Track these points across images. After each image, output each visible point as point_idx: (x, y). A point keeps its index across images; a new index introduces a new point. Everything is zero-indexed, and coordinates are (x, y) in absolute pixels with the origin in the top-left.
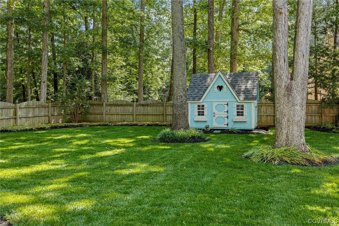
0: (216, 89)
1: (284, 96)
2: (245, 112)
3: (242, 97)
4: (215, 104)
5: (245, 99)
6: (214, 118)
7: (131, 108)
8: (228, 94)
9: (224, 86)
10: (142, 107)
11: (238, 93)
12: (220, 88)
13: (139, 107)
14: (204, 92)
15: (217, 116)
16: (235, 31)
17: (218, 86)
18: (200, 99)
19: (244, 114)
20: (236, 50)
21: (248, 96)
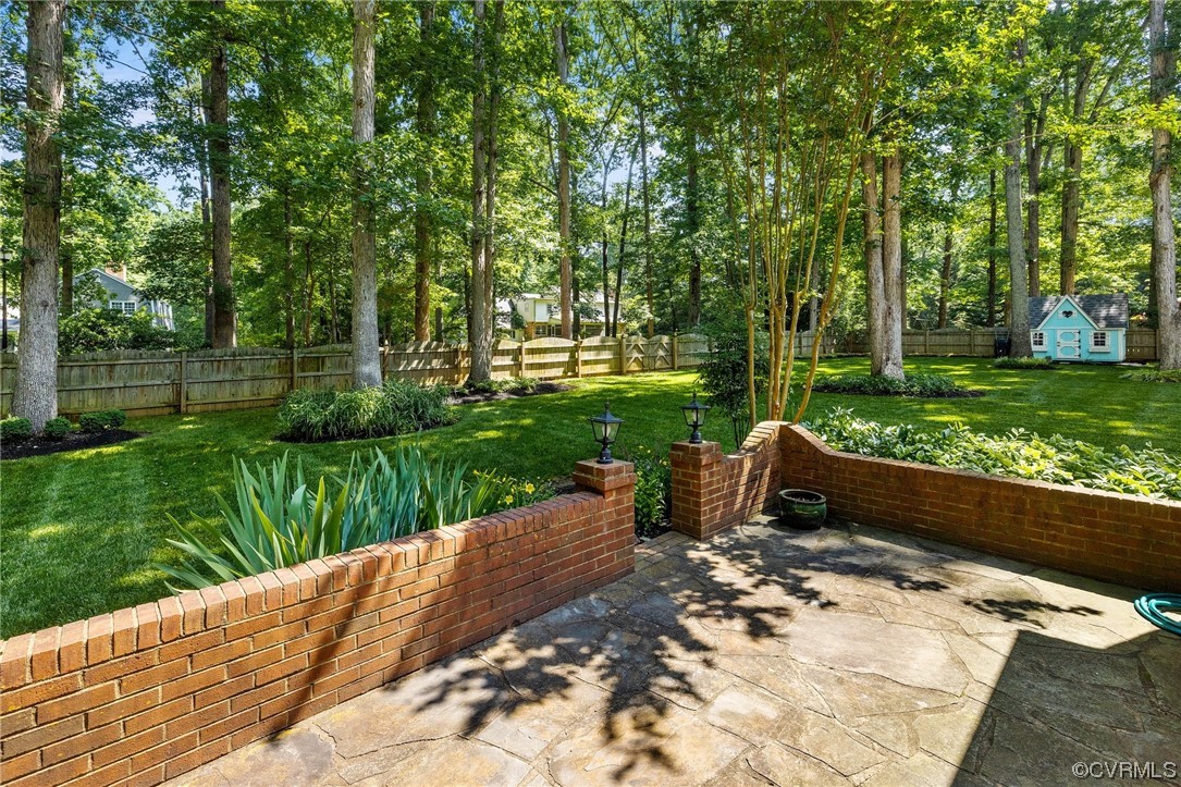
0: (1061, 316)
1: (1171, 323)
2: (1108, 341)
3: (1102, 324)
4: (1059, 333)
5: (1107, 326)
6: (1059, 348)
7: (922, 338)
8: (1080, 321)
9: (1074, 311)
10: (938, 337)
11: (1096, 320)
12: (1068, 314)
13: (933, 337)
14: (1043, 320)
15: (1062, 346)
16: (1069, 225)
17: (1065, 312)
18: (1037, 327)
19: (1106, 343)
20: (1073, 253)
21: (1112, 322)
